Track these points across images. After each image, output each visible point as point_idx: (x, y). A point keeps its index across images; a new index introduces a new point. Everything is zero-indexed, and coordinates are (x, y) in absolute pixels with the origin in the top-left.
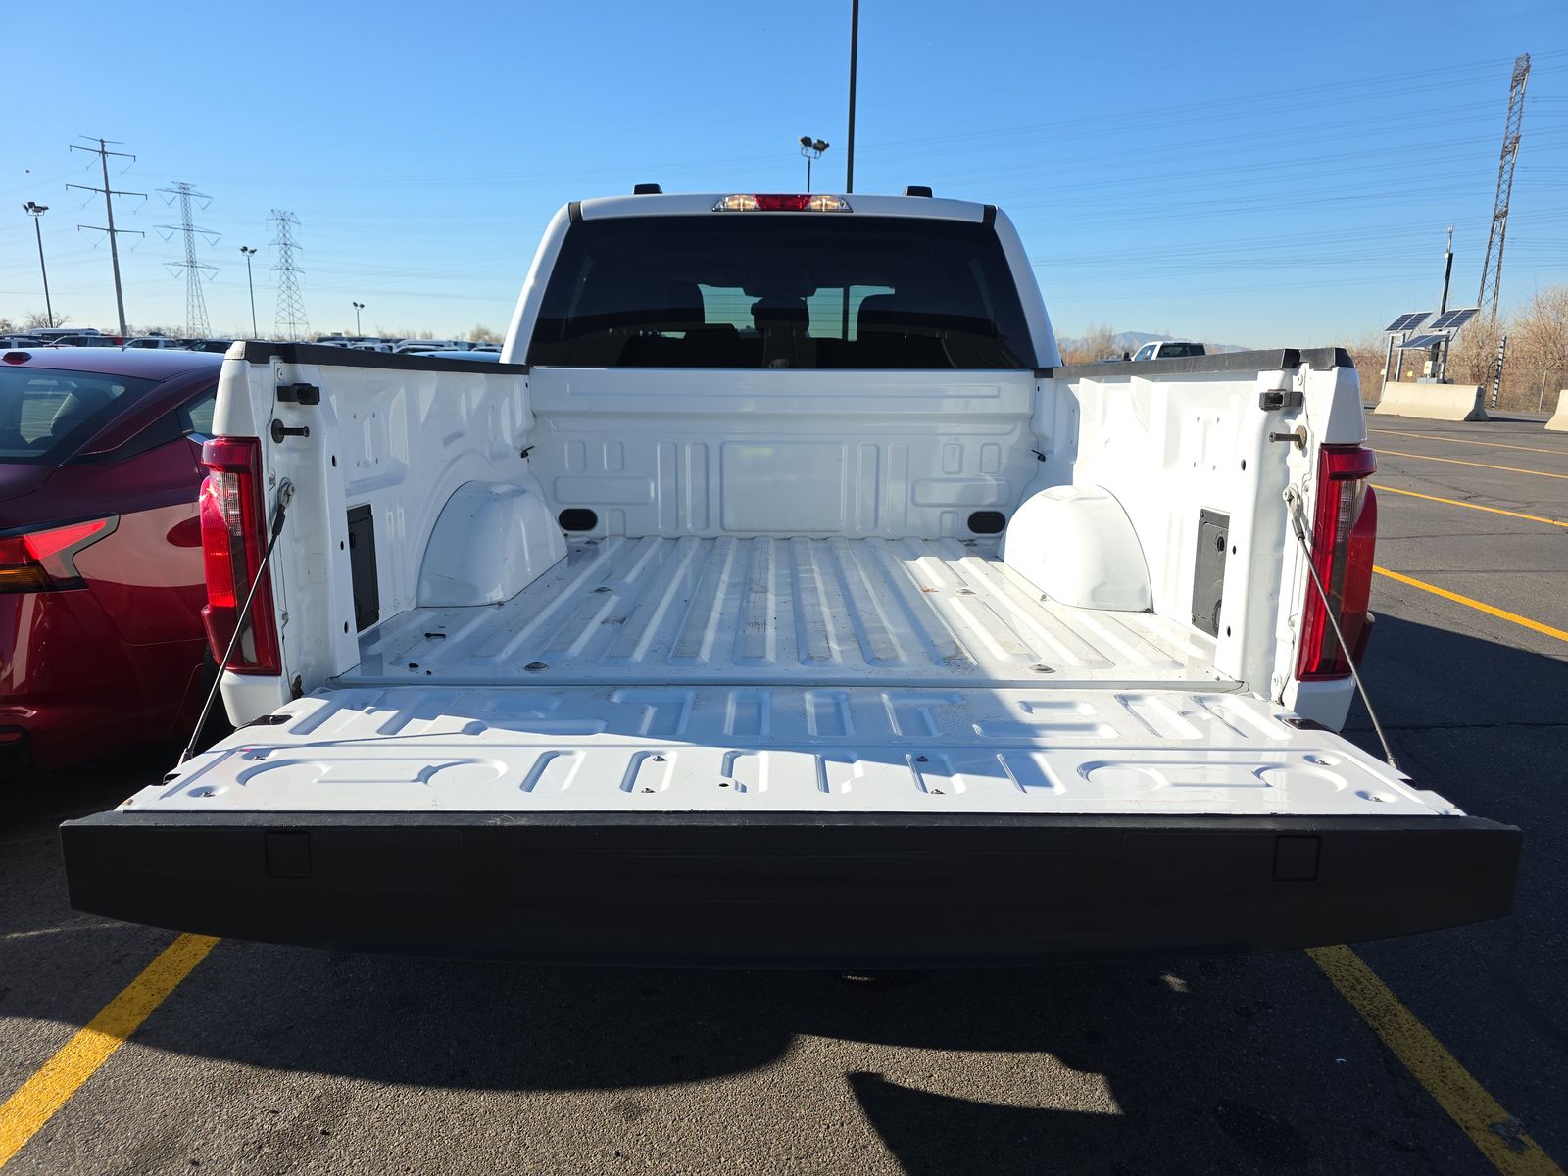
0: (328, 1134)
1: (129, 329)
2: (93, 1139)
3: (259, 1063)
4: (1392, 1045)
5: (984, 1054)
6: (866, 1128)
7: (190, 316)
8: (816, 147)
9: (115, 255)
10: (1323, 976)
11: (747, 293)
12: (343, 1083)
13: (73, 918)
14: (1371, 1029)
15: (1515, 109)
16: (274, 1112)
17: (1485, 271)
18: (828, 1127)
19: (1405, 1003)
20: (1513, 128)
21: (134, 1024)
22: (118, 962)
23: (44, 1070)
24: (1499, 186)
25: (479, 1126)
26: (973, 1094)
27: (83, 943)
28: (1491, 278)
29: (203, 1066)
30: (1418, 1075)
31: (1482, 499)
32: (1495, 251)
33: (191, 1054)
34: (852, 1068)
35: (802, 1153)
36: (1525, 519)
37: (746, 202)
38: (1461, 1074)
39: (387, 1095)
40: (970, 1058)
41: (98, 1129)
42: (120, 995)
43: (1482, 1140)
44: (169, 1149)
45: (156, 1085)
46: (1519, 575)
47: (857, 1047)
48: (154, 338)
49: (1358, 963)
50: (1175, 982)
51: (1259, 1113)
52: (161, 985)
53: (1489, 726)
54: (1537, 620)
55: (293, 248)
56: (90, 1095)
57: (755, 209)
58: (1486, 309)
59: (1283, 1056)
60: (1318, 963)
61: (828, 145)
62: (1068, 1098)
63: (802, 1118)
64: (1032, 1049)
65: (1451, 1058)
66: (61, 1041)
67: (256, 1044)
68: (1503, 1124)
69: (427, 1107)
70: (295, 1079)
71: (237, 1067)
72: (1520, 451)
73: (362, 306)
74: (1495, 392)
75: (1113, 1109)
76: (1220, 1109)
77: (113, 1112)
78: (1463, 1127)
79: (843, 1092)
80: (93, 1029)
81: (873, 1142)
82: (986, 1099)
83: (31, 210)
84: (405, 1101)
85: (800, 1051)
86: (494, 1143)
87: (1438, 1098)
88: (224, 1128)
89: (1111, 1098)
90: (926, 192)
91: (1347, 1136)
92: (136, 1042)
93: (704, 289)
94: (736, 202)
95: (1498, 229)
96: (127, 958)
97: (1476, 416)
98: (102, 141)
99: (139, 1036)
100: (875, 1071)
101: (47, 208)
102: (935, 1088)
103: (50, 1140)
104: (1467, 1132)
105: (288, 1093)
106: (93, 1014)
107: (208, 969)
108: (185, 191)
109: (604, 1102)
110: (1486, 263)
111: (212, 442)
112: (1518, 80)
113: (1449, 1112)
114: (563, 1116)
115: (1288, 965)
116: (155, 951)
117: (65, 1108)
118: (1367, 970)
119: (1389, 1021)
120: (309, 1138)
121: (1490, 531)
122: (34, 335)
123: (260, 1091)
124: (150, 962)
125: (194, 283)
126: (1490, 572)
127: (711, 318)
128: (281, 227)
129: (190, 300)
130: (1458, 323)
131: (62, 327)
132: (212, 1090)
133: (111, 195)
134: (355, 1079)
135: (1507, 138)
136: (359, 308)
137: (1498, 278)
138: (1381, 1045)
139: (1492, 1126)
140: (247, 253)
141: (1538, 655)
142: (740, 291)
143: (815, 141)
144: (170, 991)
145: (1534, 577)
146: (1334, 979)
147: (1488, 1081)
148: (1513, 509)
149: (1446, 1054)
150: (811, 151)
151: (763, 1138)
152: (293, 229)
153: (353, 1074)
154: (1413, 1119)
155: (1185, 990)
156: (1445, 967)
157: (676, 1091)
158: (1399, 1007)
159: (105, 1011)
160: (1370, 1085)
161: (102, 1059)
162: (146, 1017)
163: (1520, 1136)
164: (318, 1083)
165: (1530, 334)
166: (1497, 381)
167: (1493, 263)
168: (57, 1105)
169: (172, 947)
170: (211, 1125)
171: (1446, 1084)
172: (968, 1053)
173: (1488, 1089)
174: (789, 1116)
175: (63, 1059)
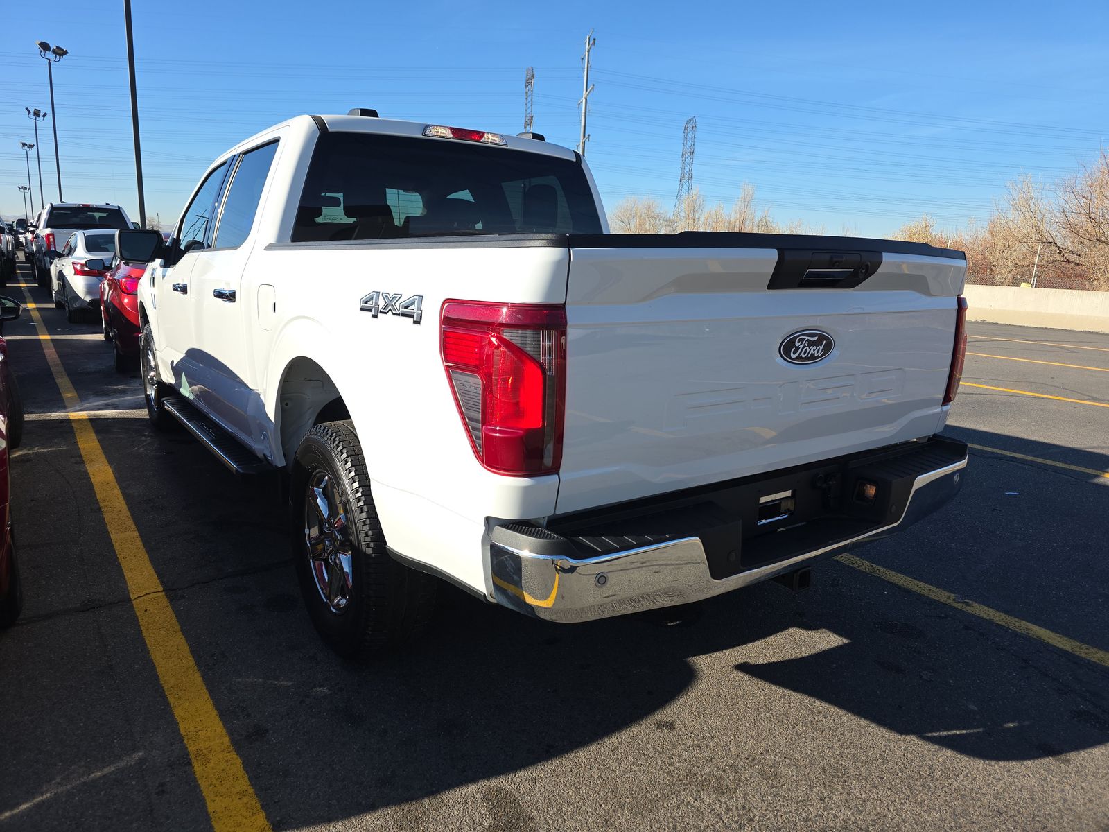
4: (892, 581)
8: (54, 52)
14: (878, 577)
15: (529, 99)
20: (529, 111)
21: (260, 821)
30: (913, 590)
33: (345, 817)
37: (444, 131)
51: (890, 623)
57: (449, 137)
59: (868, 598)
61: (66, 52)
62: (825, 643)
68: (956, 598)
69: (559, 773)
75: (845, 641)
76: (877, 626)
78: (947, 603)
84: (541, 776)
87: (930, 596)
92: (285, 830)
94: (436, 130)
99: (280, 826)
104: (951, 605)
106: (209, 830)
109: (647, 727)
112: (529, 82)
113: (938, 600)
114: (638, 743)
124: (195, 781)
135: (526, 117)
139: (954, 600)
143: (53, 47)
144: (251, 791)
149: (911, 579)
150: (50, 55)
154: (932, 606)
158: (875, 565)
159: (218, 826)
162: (263, 813)
163: (965, 600)
171: (924, 590)
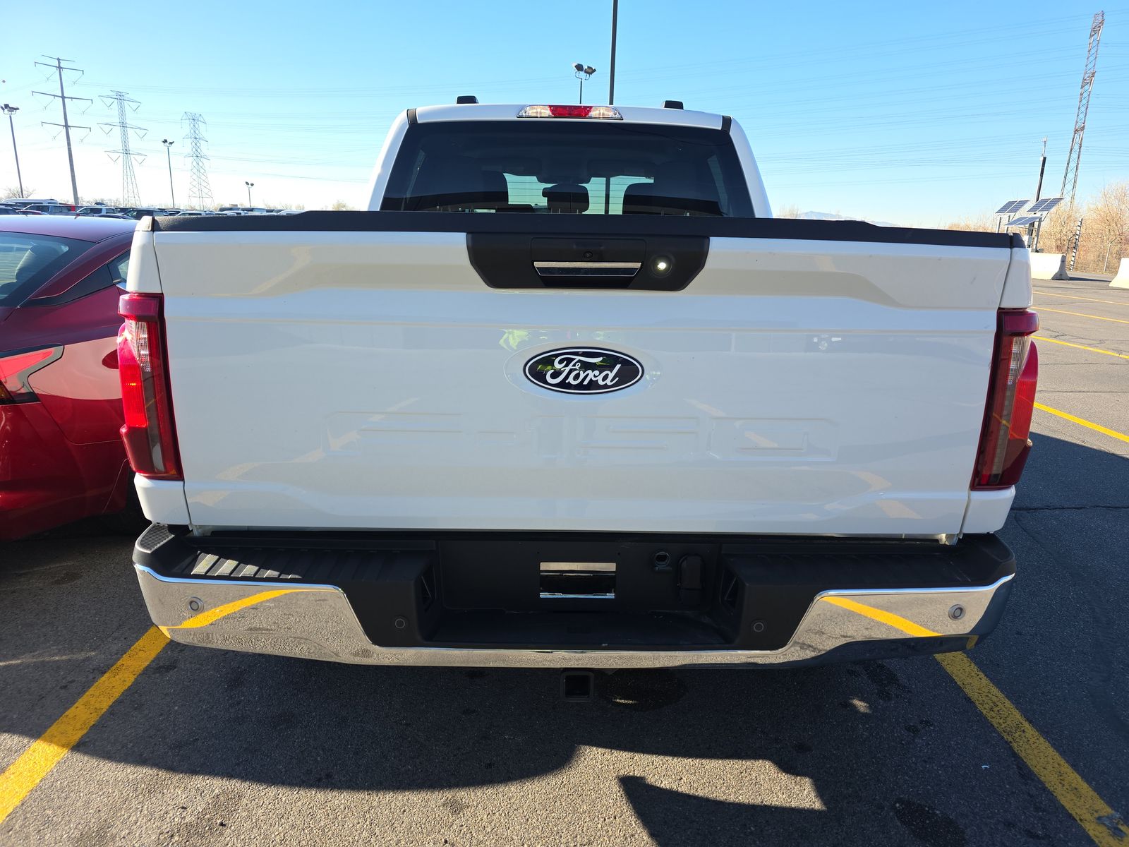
0: (225, 825)
1: (80, 199)
2: (44, 829)
3: (172, 768)
4: (1022, 755)
5: (720, 762)
6: (633, 820)
7: (126, 191)
8: (586, 72)
9: (69, 144)
10: (969, 700)
11: (540, 180)
12: (236, 785)
13: (31, 652)
14: (1006, 742)
15: (1092, 52)
16: (183, 808)
17: (1067, 170)
18: (605, 820)
19: (1030, 722)
20: (1090, 66)
21: (76, 737)
22: (65, 687)
23: (7, 773)
24: (1079, 108)
25: (340, 819)
26: (713, 793)
27: (39, 672)
28: (1071, 176)
29: (129, 771)
30: (1042, 779)
31: (1067, 337)
32: (1075, 156)
33: (120, 761)
34: (621, 773)
35: (586, 840)
36: (1099, 353)
37: (542, 111)
38: (1074, 778)
39: (270, 793)
40: (709, 764)
41: (47, 822)
42: (67, 713)
43: (1093, 830)
44: (103, 838)
45: (93, 786)
46: (1096, 394)
47: (625, 755)
48: (99, 207)
49: (995, 690)
50: (860, 705)
51: (927, 809)
52: (98, 706)
53: (1081, 508)
54: (1111, 428)
55: (201, 142)
56: (42, 795)
57: (549, 117)
58: (1067, 198)
59: (943, 763)
60: (965, 690)
61: (595, 70)
62: (784, 796)
63: (585, 812)
64: (756, 757)
65: (1066, 765)
66: (19, 751)
67: (170, 753)
68: (1108, 817)
69: (300, 803)
70: (200, 781)
71: (155, 771)
72: (1093, 302)
73: (252, 185)
74: (1073, 259)
75: (818, 805)
76: (898, 805)
77: (60, 808)
78: (1078, 819)
79: (616, 792)
80: (45, 740)
81: (638, 832)
82: (722, 798)
83: (6, 110)
84: (284, 799)
85: (583, 759)
86: (351, 833)
87: (1059, 797)
88: (144, 821)
89: (816, 796)
90: (678, 105)
91: (993, 826)
92: (78, 751)
93: (508, 177)
94: (535, 111)
95: (1077, 140)
96: (72, 684)
97: (1060, 277)
98: (58, 59)
99: (80, 747)
100: (639, 775)
101: (18, 109)
102: (684, 789)
103: (11, 830)
104: (1082, 824)
105: (193, 792)
106: (46, 728)
107: (133, 693)
108: (120, 97)
109: (434, 800)
110: (1068, 164)
111: (126, 297)
112: (1095, 31)
113: (1067, 808)
114: (404, 811)
115: (943, 692)
116: (94, 678)
117: (23, 804)
118: (1001, 695)
119: (1020, 736)
120: (210, 829)
121: (1074, 361)
122: (10, 203)
123: (172, 791)
124: (89, 687)
125: (128, 168)
126: (1076, 392)
127: (513, 200)
128: (192, 125)
129: (125, 179)
130: (1048, 208)
131: (30, 198)
132: (136, 790)
133: (66, 100)
134: (245, 781)
135: (1086, 73)
136: (250, 186)
137: (1076, 175)
138: (1015, 755)
139: (1099, 818)
140: (167, 144)
141: (1113, 454)
142: (534, 178)
143: (585, 67)
144: (104, 710)
145: (1107, 396)
146: (977, 702)
147: (1094, 783)
148: (1090, 345)
149: (1063, 762)
150: (582, 74)
151: (555, 829)
152: (202, 127)
153: (244, 778)
154: (1041, 813)
155: (868, 711)
156: (1058, 694)
157: (489, 791)
158: (1026, 724)
159: (54, 727)
160: (1008, 786)
161: (51, 765)
162: (85, 731)
163: (1120, 827)
164: (217, 785)
165: (1099, 217)
166: (1075, 251)
167: (1073, 165)
168: (17, 802)
169: (106, 675)
170: (134, 818)
171: (1063, 785)
172: (708, 761)
173: (1095, 790)
174: (575, 811)
175: (21, 765)
